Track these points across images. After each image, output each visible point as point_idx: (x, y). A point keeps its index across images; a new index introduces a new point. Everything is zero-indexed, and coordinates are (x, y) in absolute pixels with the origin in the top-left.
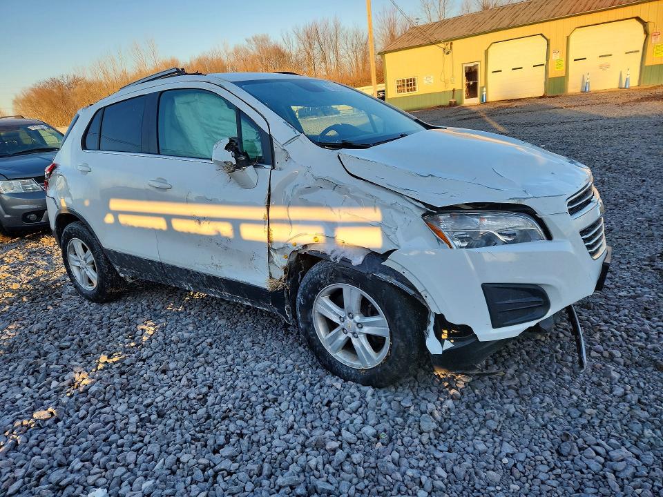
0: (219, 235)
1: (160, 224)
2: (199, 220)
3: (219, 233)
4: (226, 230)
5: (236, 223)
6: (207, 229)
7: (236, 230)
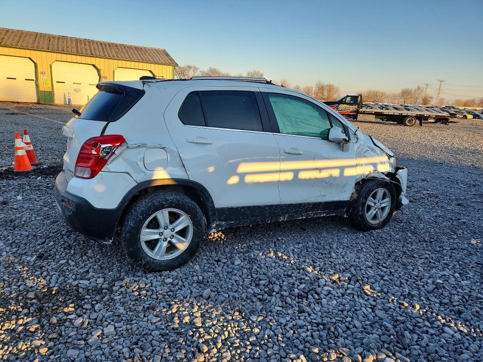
0: (331, 177)
1: (289, 176)
2: (320, 169)
3: (331, 175)
4: (336, 173)
5: (342, 169)
6: (325, 174)
7: (342, 173)
